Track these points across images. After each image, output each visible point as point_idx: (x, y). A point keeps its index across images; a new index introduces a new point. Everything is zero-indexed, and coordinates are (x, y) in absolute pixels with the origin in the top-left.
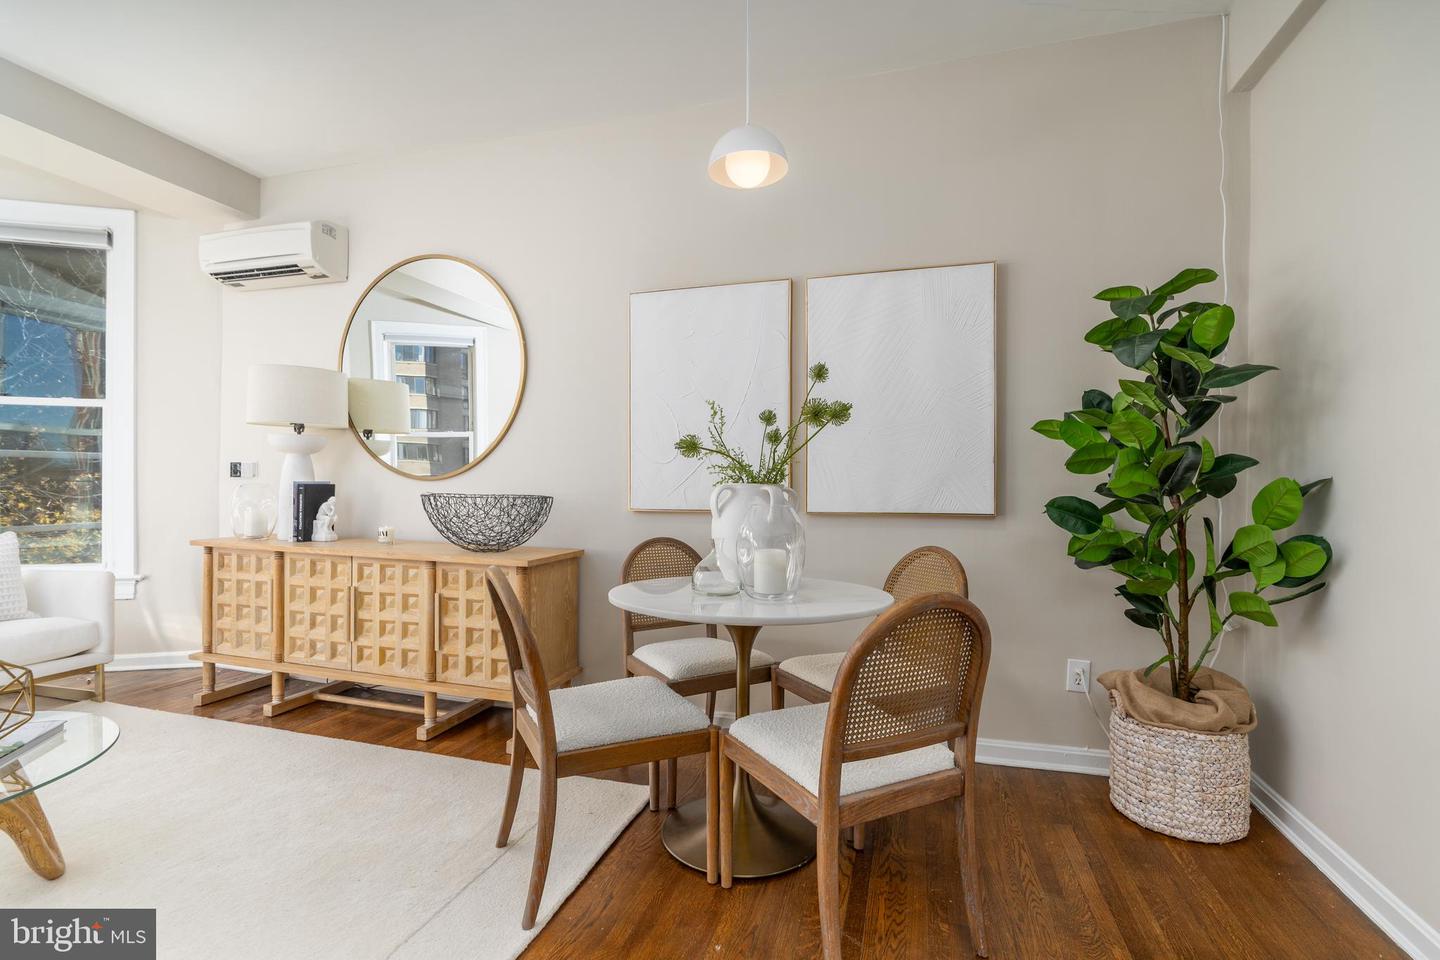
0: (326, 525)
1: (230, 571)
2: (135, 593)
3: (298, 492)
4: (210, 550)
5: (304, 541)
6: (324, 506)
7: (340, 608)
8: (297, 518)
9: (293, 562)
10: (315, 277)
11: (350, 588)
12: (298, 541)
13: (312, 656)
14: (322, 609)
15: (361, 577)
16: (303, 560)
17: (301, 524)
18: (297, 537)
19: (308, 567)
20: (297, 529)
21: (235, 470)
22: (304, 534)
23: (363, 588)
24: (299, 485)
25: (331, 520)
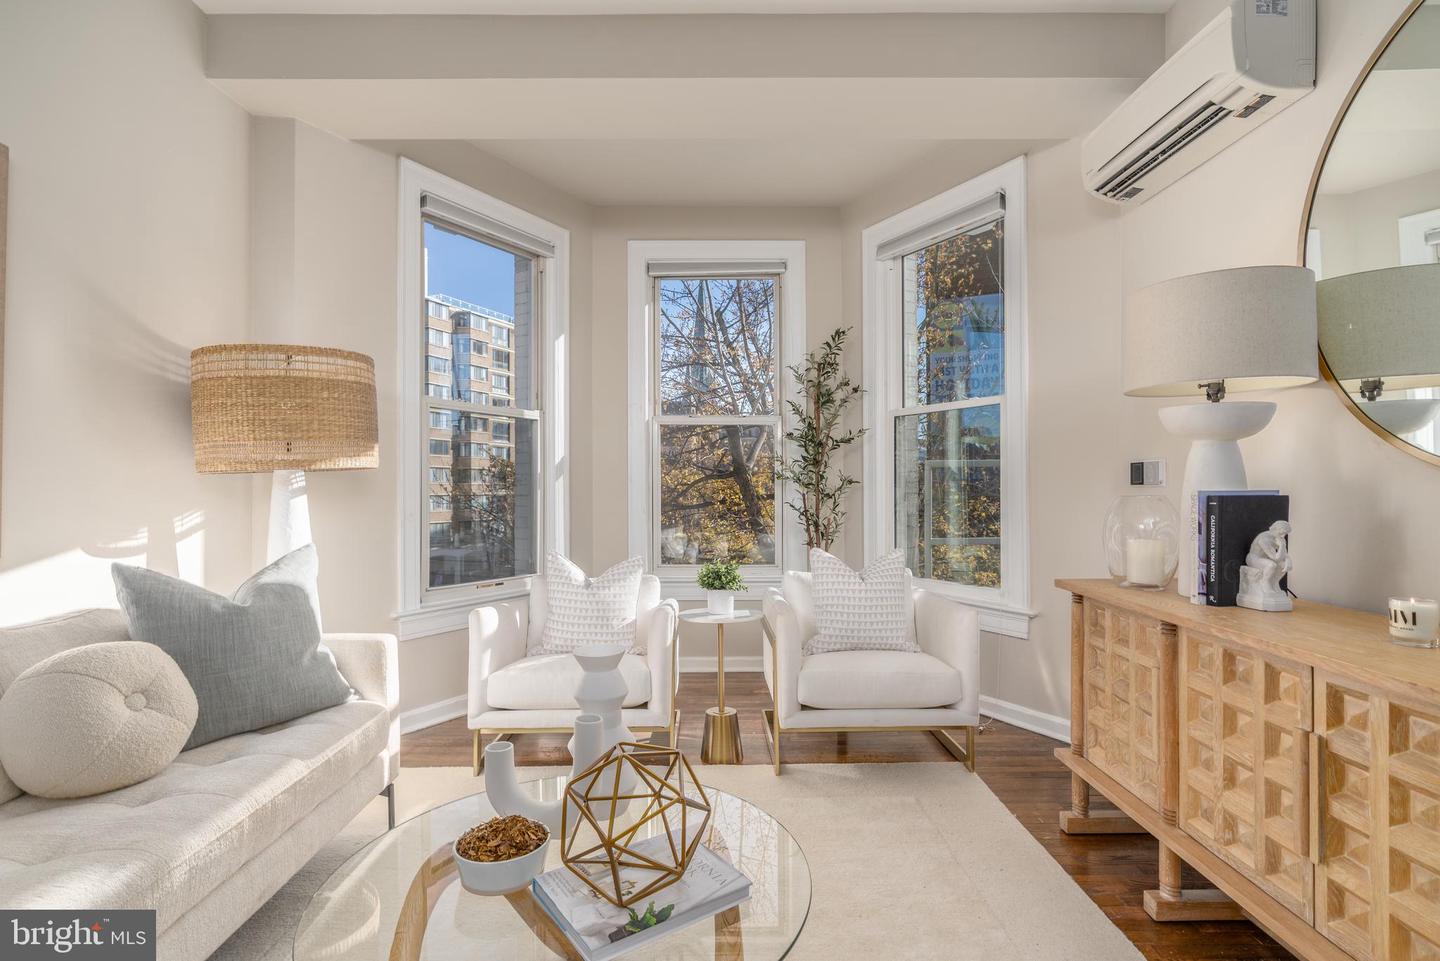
0: (1266, 577)
1: (1104, 637)
2: (1029, 633)
3: (1209, 511)
4: (1079, 599)
5: (1219, 604)
6: (1261, 540)
7: (1284, 770)
8: (1207, 560)
9: (1194, 646)
10: (1249, 110)
11: (1307, 735)
12: (1209, 603)
13: (1228, 843)
14: (1247, 757)
15: (1336, 716)
16: (1211, 646)
17: (1213, 574)
18: (1207, 595)
19: (1219, 662)
20: (1206, 581)
21: (1137, 473)
22: (1222, 590)
23: (1340, 746)
24: (1209, 499)
25: (1278, 569)
